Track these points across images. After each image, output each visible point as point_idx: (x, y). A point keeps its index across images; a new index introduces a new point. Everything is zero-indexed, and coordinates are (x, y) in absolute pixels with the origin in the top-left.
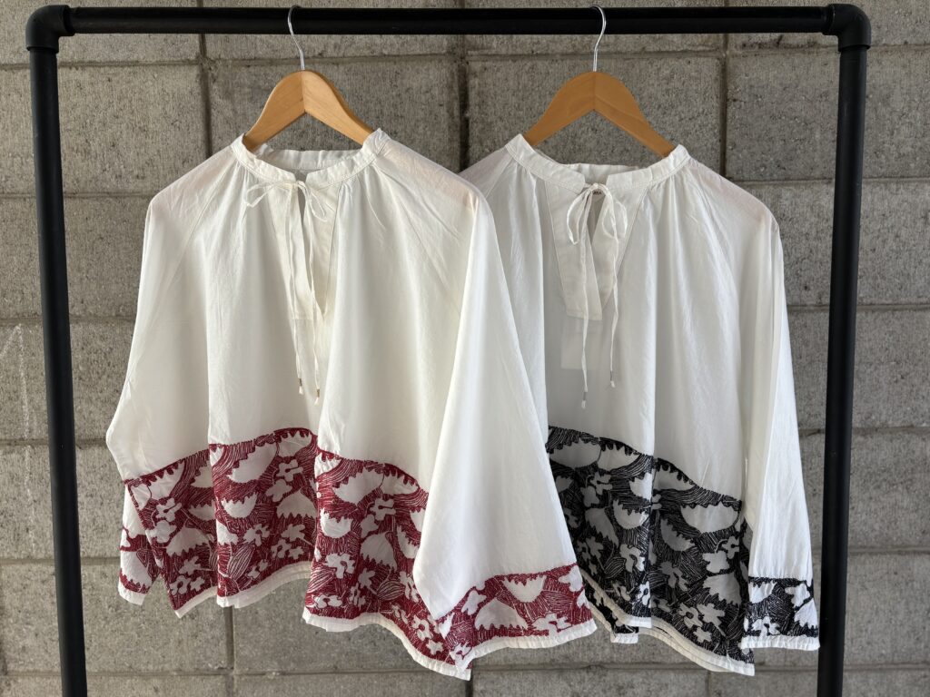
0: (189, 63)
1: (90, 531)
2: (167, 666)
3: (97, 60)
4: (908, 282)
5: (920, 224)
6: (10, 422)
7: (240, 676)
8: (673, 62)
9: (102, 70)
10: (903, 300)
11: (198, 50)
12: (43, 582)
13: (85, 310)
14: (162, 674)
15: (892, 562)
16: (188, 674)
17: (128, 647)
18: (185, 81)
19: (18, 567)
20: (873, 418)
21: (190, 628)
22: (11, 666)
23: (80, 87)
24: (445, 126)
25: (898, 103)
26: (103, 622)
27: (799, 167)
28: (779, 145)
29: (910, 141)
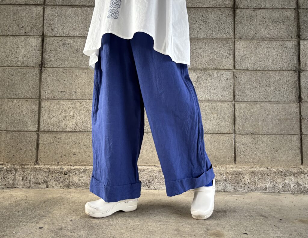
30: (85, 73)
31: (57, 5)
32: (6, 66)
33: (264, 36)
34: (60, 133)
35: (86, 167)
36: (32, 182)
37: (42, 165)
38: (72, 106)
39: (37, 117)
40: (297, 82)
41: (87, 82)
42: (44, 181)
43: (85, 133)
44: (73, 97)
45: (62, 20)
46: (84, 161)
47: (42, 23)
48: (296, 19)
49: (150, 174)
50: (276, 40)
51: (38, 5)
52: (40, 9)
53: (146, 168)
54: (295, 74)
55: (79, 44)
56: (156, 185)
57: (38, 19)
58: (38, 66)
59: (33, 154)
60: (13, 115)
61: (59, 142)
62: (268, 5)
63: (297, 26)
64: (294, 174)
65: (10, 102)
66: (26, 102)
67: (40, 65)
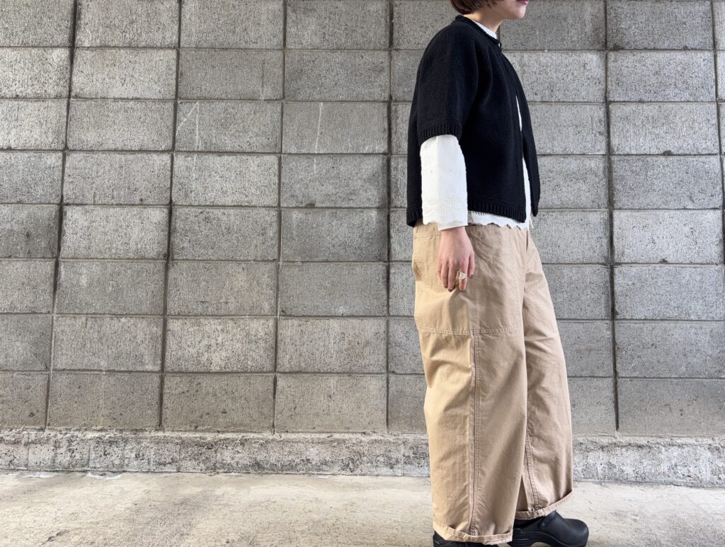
1: (219, 193)
2: (249, 258)
4: (579, 93)
5: (582, 69)
6: (190, 143)
7: (283, 263)
10: (577, 100)
12: (196, 217)
13: (227, 96)
14: (247, 261)
15: (580, 215)
16: (259, 261)
17: (232, 247)
18: (277, 6)
19: (185, 209)
20: (567, 150)
21: (262, 240)
22: (176, 257)
23: (234, 6)
24: (383, 25)
25: (570, 21)
26: (222, 236)
27: (531, 45)
28: (522, 36)
29: (576, 36)
30: (243, 269)
31: (194, 151)
32: (107, 256)
33: (551, 203)
34: (198, 376)
35: (244, 434)
36: (152, 462)
37: (168, 431)
38: (219, 328)
39: (159, 346)
40: (608, 285)
41: (246, 285)
42: (173, 461)
43: (242, 374)
44: (223, 312)
45: (203, 177)
46: (241, 425)
47: (169, 183)
48: (607, 173)
49: (354, 448)
50: (571, 210)
51: (163, 152)
52: (166, 158)
53: (347, 436)
54: (606, 270)
55: (232, 218)
56: (365, 467)
57: (162, 176)
58: (161, 257)
59: (152, 412)
60: (119, 344)
61: (197, 391)
62: (558, 150)
63: (609, 184)
64: (602, 448)
65: (115, 321)
66: (141, 320)
67: (165, 255)
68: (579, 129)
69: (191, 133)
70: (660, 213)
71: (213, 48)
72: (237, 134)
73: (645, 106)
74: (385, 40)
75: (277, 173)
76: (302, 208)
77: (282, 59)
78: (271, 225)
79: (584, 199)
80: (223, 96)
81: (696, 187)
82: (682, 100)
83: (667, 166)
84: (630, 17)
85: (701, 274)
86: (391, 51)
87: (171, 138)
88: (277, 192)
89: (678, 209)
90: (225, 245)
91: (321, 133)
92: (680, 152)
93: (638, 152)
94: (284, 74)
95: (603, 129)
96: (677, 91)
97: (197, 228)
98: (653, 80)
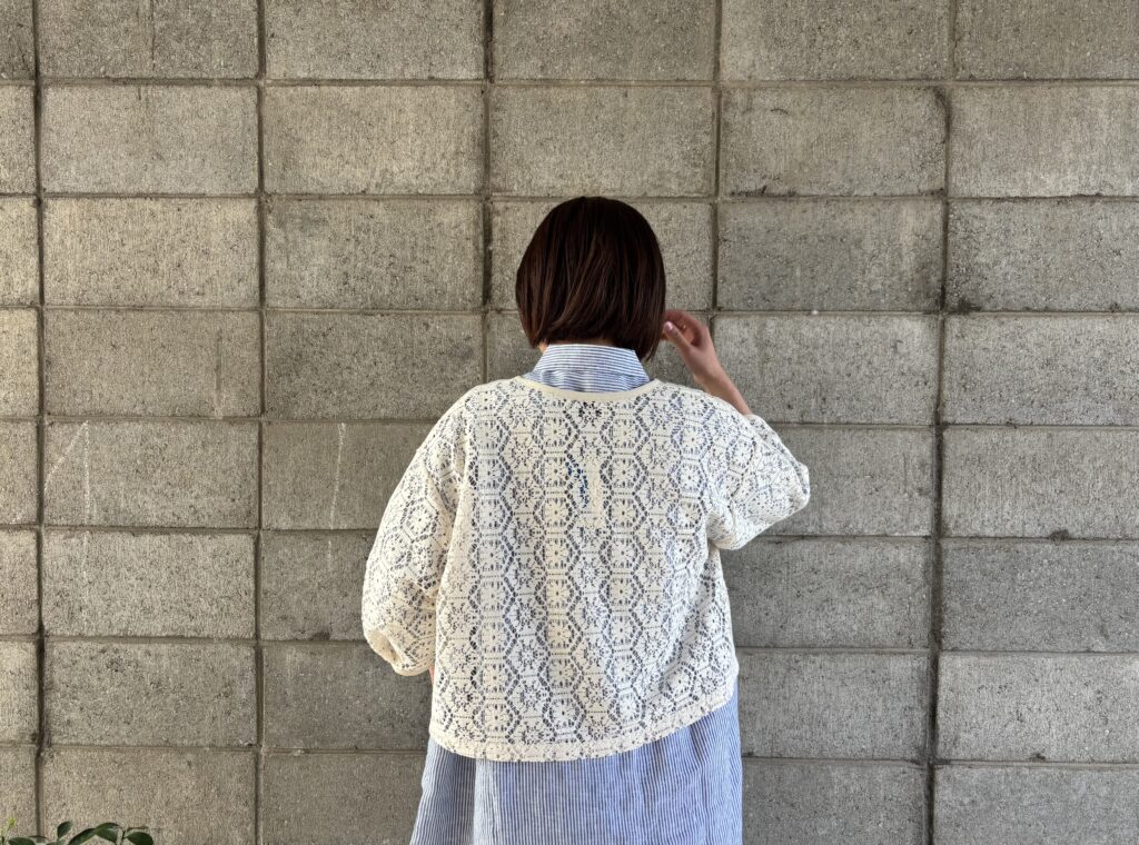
0: (248, 196)
1: (138, 612)
2: (201, 742)
3: (170, 192)
4: (880, 404)
5: (890, 352)
6: (73, 509)
7: (268, 753)
8: (671, 206)
9: (173, 201)
10: (876, 420)
11: (256, 185)
12: (91, 658)
13: (145, 410)
14: (196, 748)
15: (870, 661)
16: (221, 749)
17: (166, 721)
18: (244, 212)
19: (69, 644)
20: (851, 526)
21: (225, 706)
22: (55, 739)
24: (471, 257)
25: (869, 247)
26: (145, 698)
27: (781, 300)
28: (764, 280)
29: (880, 279)
30: (189, 764)
31: (82, 525)
33: (812, 637)
40: (922, 803)
41: (197, 798)
45: (103, 580)
47: (35, 590)
48: (930, 576)
50: (853, 650)
51: (19, 527)
52: (27, 539)
54: (918, 773)
55: (165, 662)
57: (20, 576)
58: (27, 738)
62: (832, 526)
63: (934, 598)
67: (34, 736)
68: (878, 483)
69: (74, 488)
70: (1038, 660)
71: (113, 307)
72: (168, 491)
73: (1018, 435)
74: (474, 290)
75: (252, 570)
76: (303, 641)
77: (258, 329)
78: (242, 676)
79: (880, 628)
80: (138, 410)
81: (1115, 608)
82: (1099, 422)
83: (1059, 562)
84: (998, 239)
85: (1111, 783)
86: (486, 312)
87: (35, 500)
88: (252, 609)
89: (1075, 652)
90: (152, 717)
91: (342, 487)
92: (1087, 534)
93: (998, 531)
94: (262, 362)
95: (927, 481)
96: (1088, 402)
97: (95, 682)
98: (1040, 378)
